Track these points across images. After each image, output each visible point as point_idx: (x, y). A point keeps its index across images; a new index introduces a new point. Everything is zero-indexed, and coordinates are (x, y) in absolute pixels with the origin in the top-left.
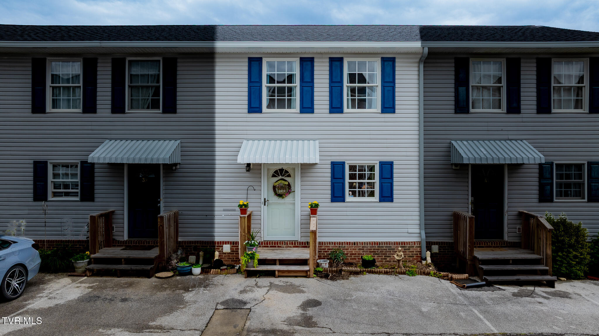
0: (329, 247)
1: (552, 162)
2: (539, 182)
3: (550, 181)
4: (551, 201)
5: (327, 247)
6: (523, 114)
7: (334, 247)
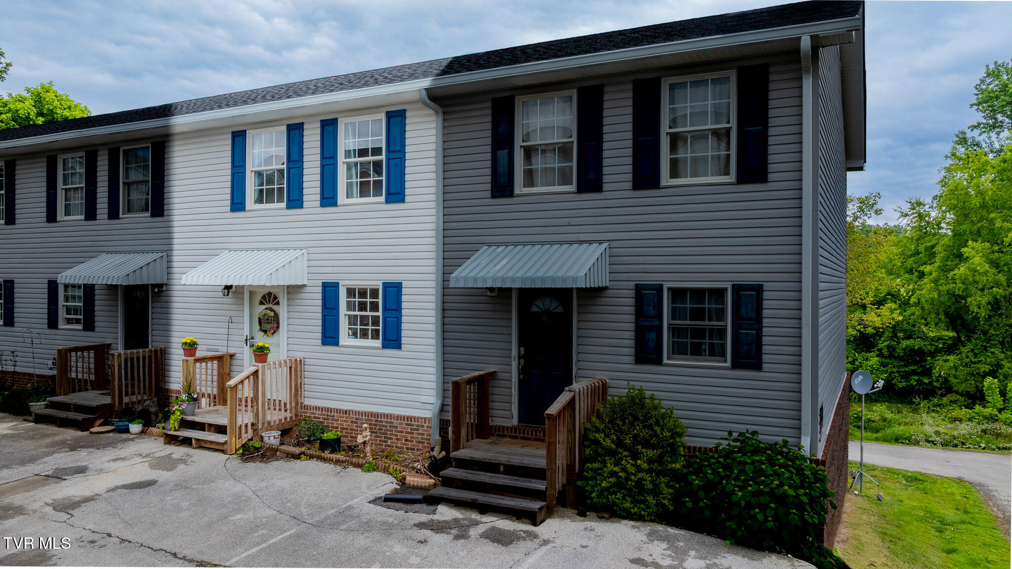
0: (315, 414)
1: (659, 284)
2: (636, 322)
3: (657, 323)
4: (658, 362)
5: (313, 413)
6: (608, 193)
7: (321, 415)
